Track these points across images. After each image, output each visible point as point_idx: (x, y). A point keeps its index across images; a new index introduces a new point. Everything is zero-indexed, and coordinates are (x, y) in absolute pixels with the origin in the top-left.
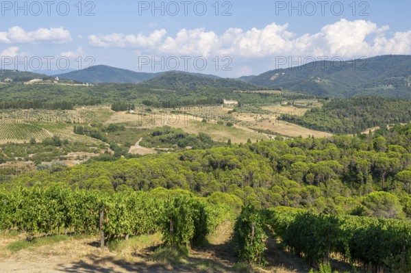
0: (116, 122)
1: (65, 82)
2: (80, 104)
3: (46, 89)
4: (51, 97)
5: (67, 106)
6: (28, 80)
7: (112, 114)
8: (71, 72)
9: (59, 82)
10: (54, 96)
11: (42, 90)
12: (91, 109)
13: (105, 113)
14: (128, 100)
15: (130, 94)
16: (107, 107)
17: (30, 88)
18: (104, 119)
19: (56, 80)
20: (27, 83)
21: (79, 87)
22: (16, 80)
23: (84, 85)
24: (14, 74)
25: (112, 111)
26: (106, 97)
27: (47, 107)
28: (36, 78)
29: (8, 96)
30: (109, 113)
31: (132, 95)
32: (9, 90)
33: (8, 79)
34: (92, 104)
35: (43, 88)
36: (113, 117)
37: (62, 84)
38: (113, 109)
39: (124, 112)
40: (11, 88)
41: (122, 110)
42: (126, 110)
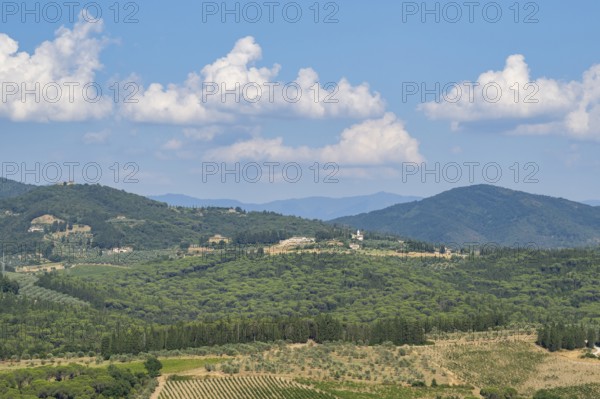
0: (554, 384)
1: (382, 247)
2: (446, 328)
3: (330, 271)
4: (347, 294)
5: (408, 334)
6: (274, 240)
7: (540, 357)
8: (390, 209)
9: (364, 246)
10: (355, 291)
11: (318, 273)
12: (479, 342)
13: (520, 355)
14: (575, 304)
15: (579, 285)
16: (525, 338)
17: (284, 264)
18: (517, 375)
19: (355, 241)
20: (273, 251)
21: (424, 260)
22: (239, 241)
23: (437, 254)
24: (231, 219)
25: (539, 348)
26: (506, 294)
27: (355, 337)
28: (299, 235)
29: (223, 290)
30: (530, 355)
31: (586, 290)
32: (224, 272)
33: (217, 239)
34: (478, 325)
35: (322, 266)
36: (544, 369)
37: (375, 253)
38: (542, 343)
39: (575, 354)
40: (230, 266)
41: (569, 348)
42: (579, 346)
